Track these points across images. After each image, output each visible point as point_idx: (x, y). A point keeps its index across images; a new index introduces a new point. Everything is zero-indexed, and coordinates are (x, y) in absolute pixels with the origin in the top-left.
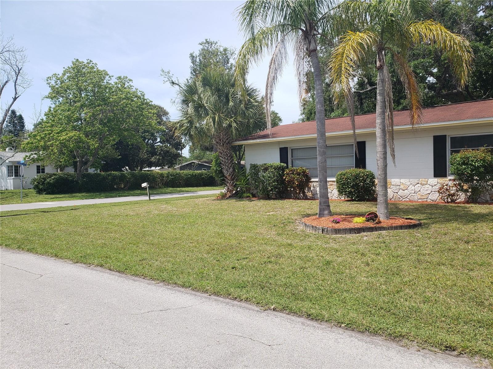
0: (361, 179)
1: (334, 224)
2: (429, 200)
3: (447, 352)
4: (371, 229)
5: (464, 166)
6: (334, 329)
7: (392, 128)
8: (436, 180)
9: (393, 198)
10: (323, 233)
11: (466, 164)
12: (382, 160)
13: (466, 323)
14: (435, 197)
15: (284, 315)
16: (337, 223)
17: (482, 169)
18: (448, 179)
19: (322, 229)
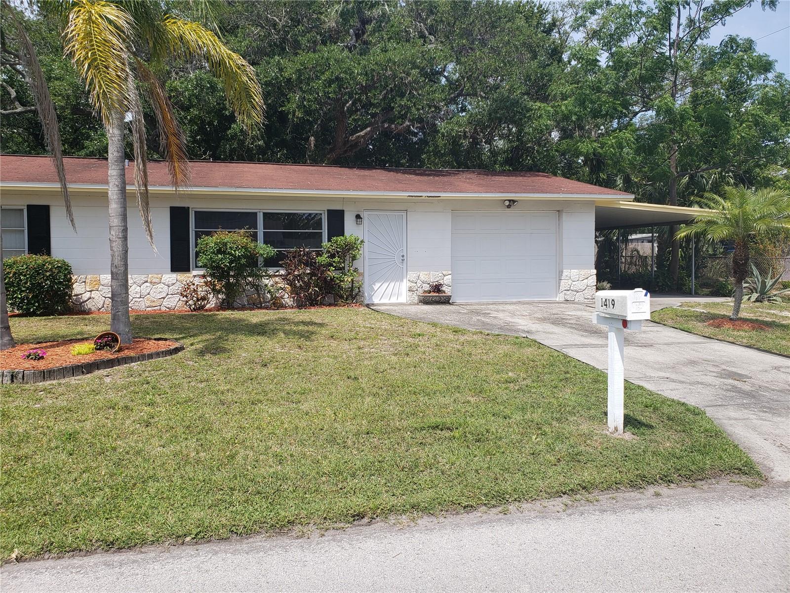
0: (48, 274)
1: (35, 363)
2: (163, 309)
3: (355, 523)
4: (110, 363)
5: (220, 256)
6: (176, 551)
7: (146, 186)
8: (174, 276)
9: (103, 307)
10: (12, 381)
11: (224, 253)
12: (120, 242)
13: (354, 476)
14: (175, 303)
15: (50, 563)
16: (39, 359)
17: (243, 261)
18: (192, 275)
19: (12, 376)
